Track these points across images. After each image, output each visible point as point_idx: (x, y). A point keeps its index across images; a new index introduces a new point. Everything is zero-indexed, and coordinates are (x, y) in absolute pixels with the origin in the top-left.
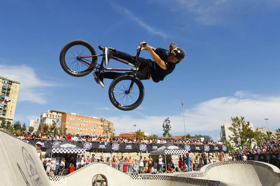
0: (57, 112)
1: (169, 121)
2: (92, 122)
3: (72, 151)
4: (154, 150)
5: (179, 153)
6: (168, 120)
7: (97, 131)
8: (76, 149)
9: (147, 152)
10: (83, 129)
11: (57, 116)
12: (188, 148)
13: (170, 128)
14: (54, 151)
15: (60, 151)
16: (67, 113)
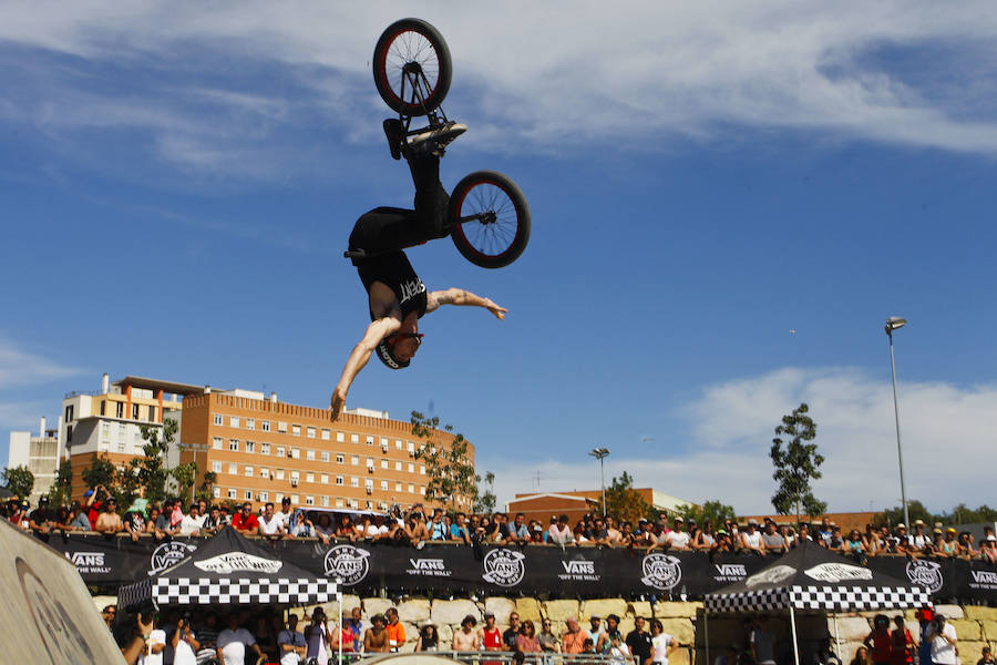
0: (157, 389)
1: (809, 423)
2: (355, 438)
3: (264, 589)
4: (727, 584)
5: (874, 605)
6: (799, 420)
7: (384, 484)
8: (284, 581)
9: (684, 597)
10: (303, 476)
11: (156, 410)
12: (927, 574)
13: (812, 462)
14: (165, 592)
15: (194, 591)
16: (208, 391)
